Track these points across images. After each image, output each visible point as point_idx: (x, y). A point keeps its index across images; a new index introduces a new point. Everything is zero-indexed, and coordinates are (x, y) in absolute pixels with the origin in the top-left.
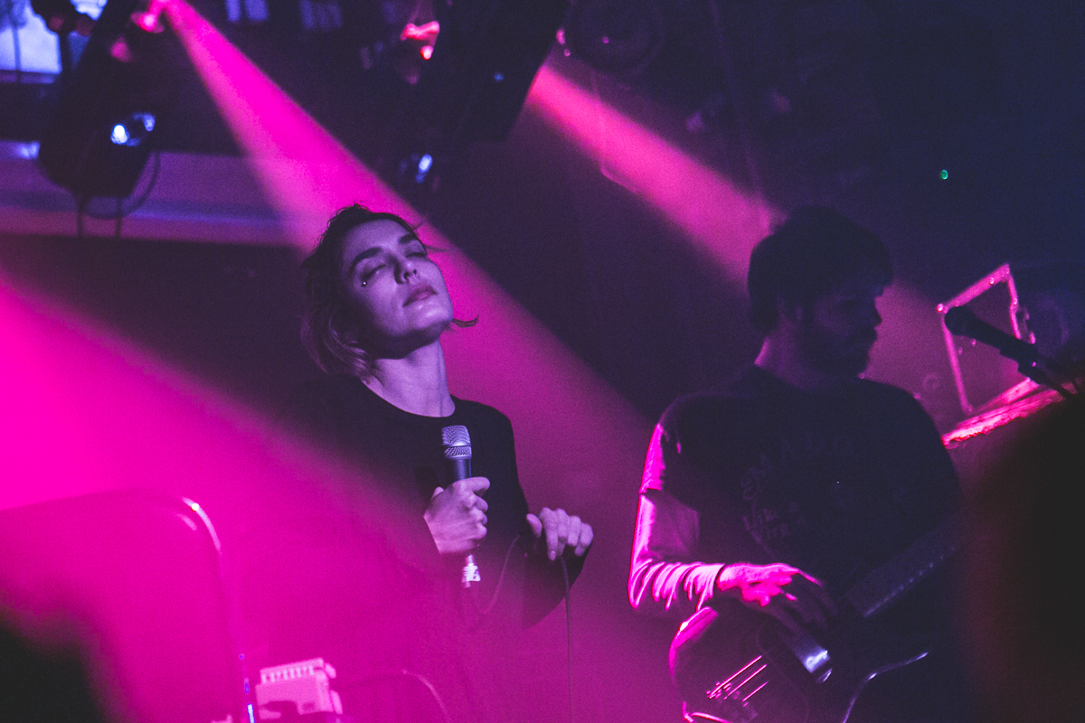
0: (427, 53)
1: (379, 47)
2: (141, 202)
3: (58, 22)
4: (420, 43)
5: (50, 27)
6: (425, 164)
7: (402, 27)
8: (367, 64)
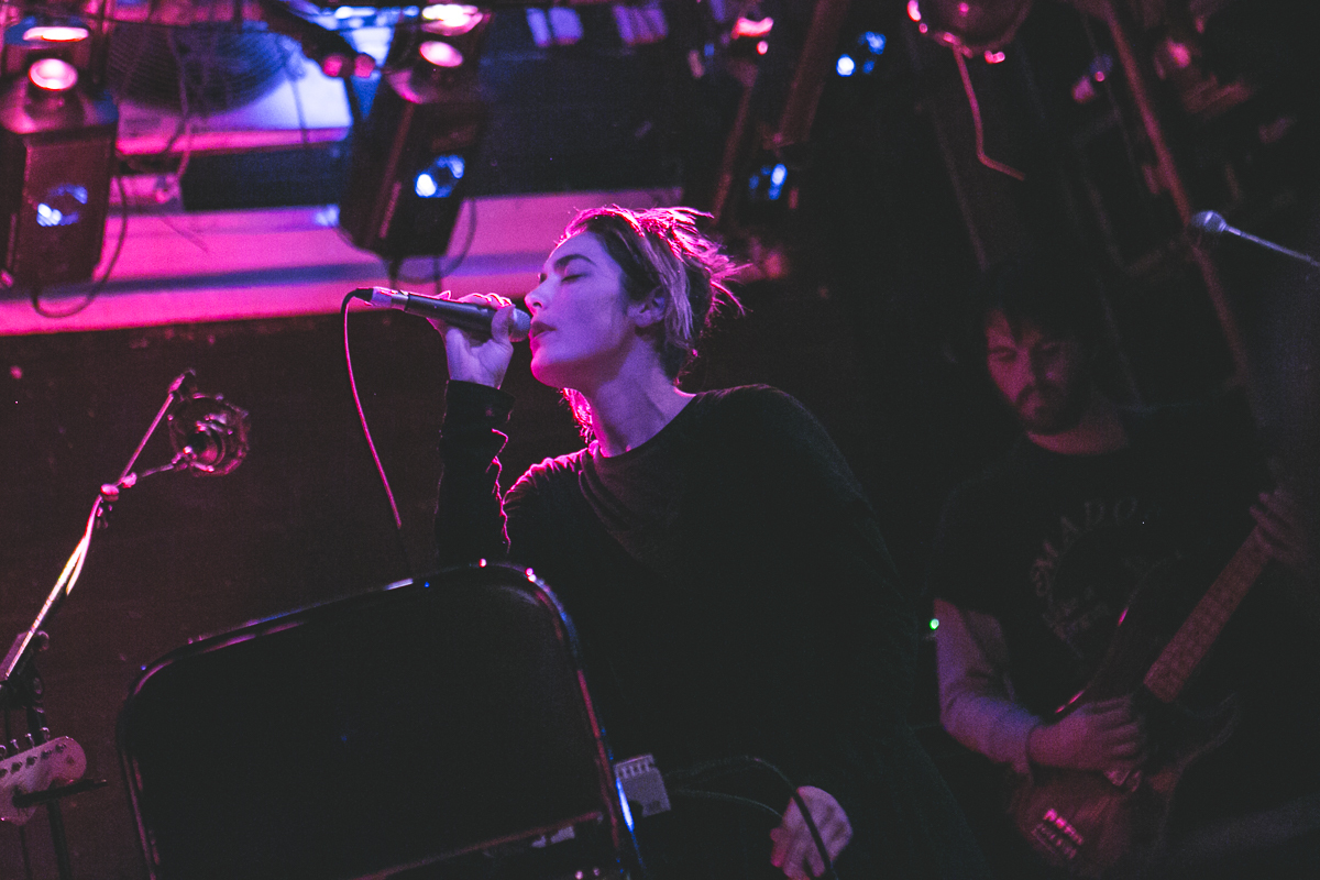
0: (763, 48)
1: (710, 50)
2: (460, 260)
3: (335, 65)
4: (753, 40)
5: (328, 73)
6: (779, 176)
7: (731, 24)
8: (698, 70)
